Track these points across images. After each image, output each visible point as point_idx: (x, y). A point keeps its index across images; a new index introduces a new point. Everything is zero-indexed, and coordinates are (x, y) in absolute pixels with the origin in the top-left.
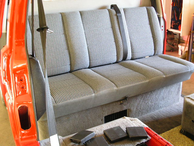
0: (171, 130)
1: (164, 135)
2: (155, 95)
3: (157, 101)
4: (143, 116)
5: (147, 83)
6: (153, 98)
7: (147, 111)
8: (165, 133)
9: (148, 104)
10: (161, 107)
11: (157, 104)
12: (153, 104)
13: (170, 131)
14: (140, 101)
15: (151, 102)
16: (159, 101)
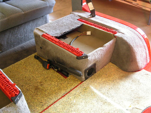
0: (29, 56)
1: (21, 61)
2: (22, 29)
3: (26, 34)
4: (15, 48)
5: (6, 20)
6: (21, 32)
7: (19, 43)
8: (23, 59)
9: (17, 37)
10: (31, 38)
11: (26, 36)
12: (23, 37)
13: (28, 58)
14: (9, 36)
15: (20, 35)
16: (29, 34)
